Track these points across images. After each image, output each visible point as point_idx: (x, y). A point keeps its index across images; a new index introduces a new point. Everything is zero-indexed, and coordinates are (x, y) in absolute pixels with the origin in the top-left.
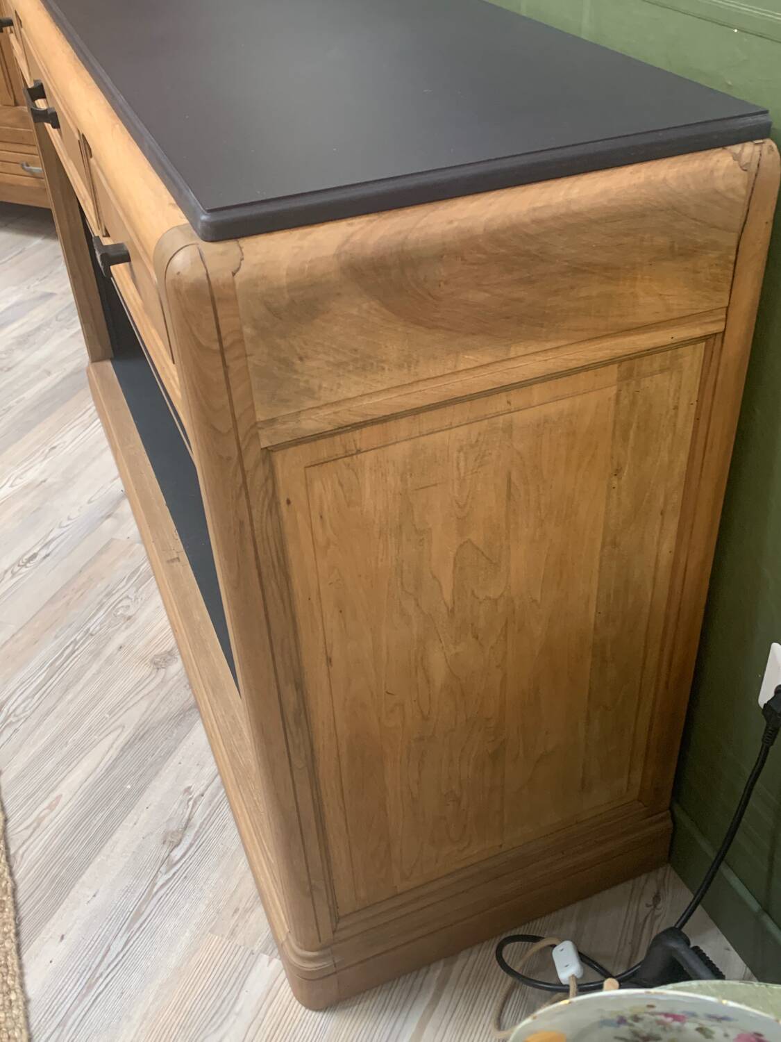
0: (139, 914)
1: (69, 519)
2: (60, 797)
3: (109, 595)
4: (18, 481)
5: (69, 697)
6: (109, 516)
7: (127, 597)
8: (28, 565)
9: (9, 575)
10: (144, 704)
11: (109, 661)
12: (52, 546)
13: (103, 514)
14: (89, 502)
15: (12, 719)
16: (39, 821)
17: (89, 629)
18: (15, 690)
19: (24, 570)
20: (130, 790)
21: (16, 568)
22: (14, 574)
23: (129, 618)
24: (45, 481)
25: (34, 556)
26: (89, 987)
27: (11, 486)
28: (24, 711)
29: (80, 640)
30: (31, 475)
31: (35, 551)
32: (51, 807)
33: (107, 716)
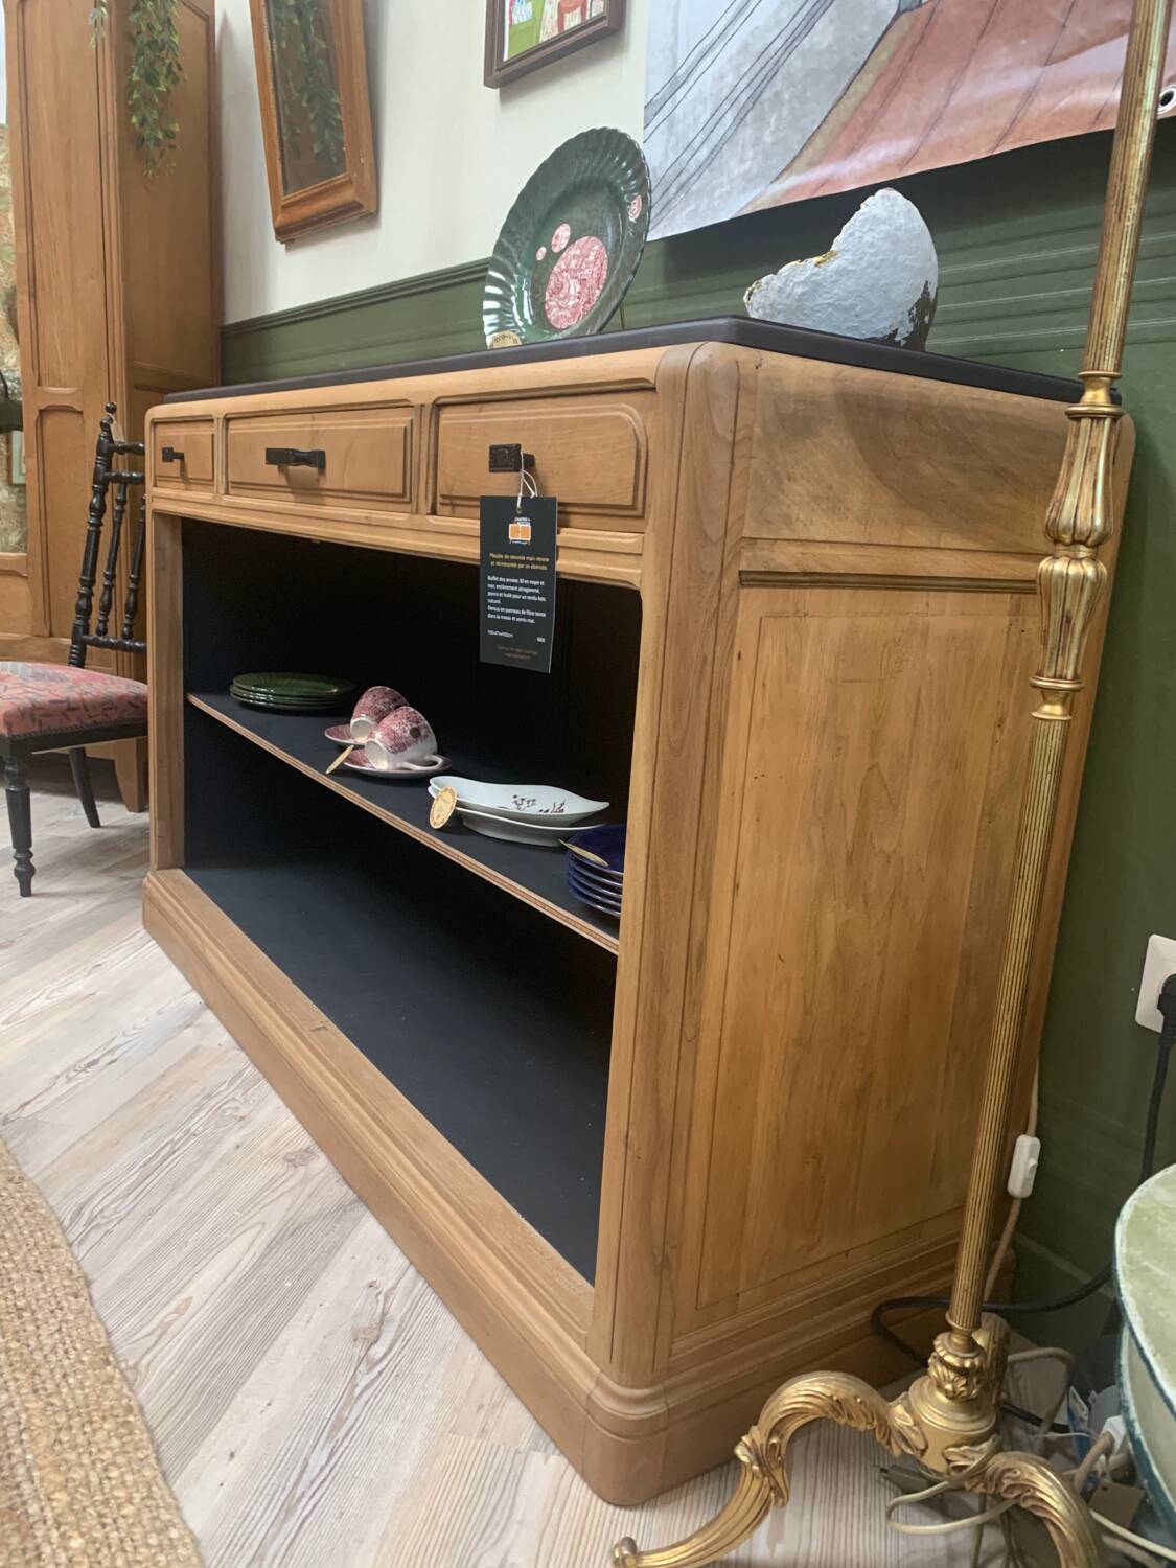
0: (339, 1422)
1: (135, 1028)
2: (189, 1300)
3: (209, 1096)
4: (56, 994)
5: (178, 1196)
6: (188, 1026)
7: (234, 1099)
8: (88, 1070)
9: (63, 1079)
10: (287, 1201)
11: (225, 1159)
12: (117, 1053)
13: (181, 1022)
14: (159, 1013)
15: (99, 1220)
16: (164, 1328)
17: (190, 1129)
18: (97, 1192)
19: (83, 1075)
20: (290, 1290)
21: (72, 1074)
22: (69, 1080)
23: (242, 1118)
24: (93, 994)
25: (95, 1062)
26: (288, 1510)
27: (47, 998)
28: (115, 1212)
29: (179, 1140)
30: (72, 989)
31: (96, 1057)
32: (179, 1311)
33: (238, 1213)
